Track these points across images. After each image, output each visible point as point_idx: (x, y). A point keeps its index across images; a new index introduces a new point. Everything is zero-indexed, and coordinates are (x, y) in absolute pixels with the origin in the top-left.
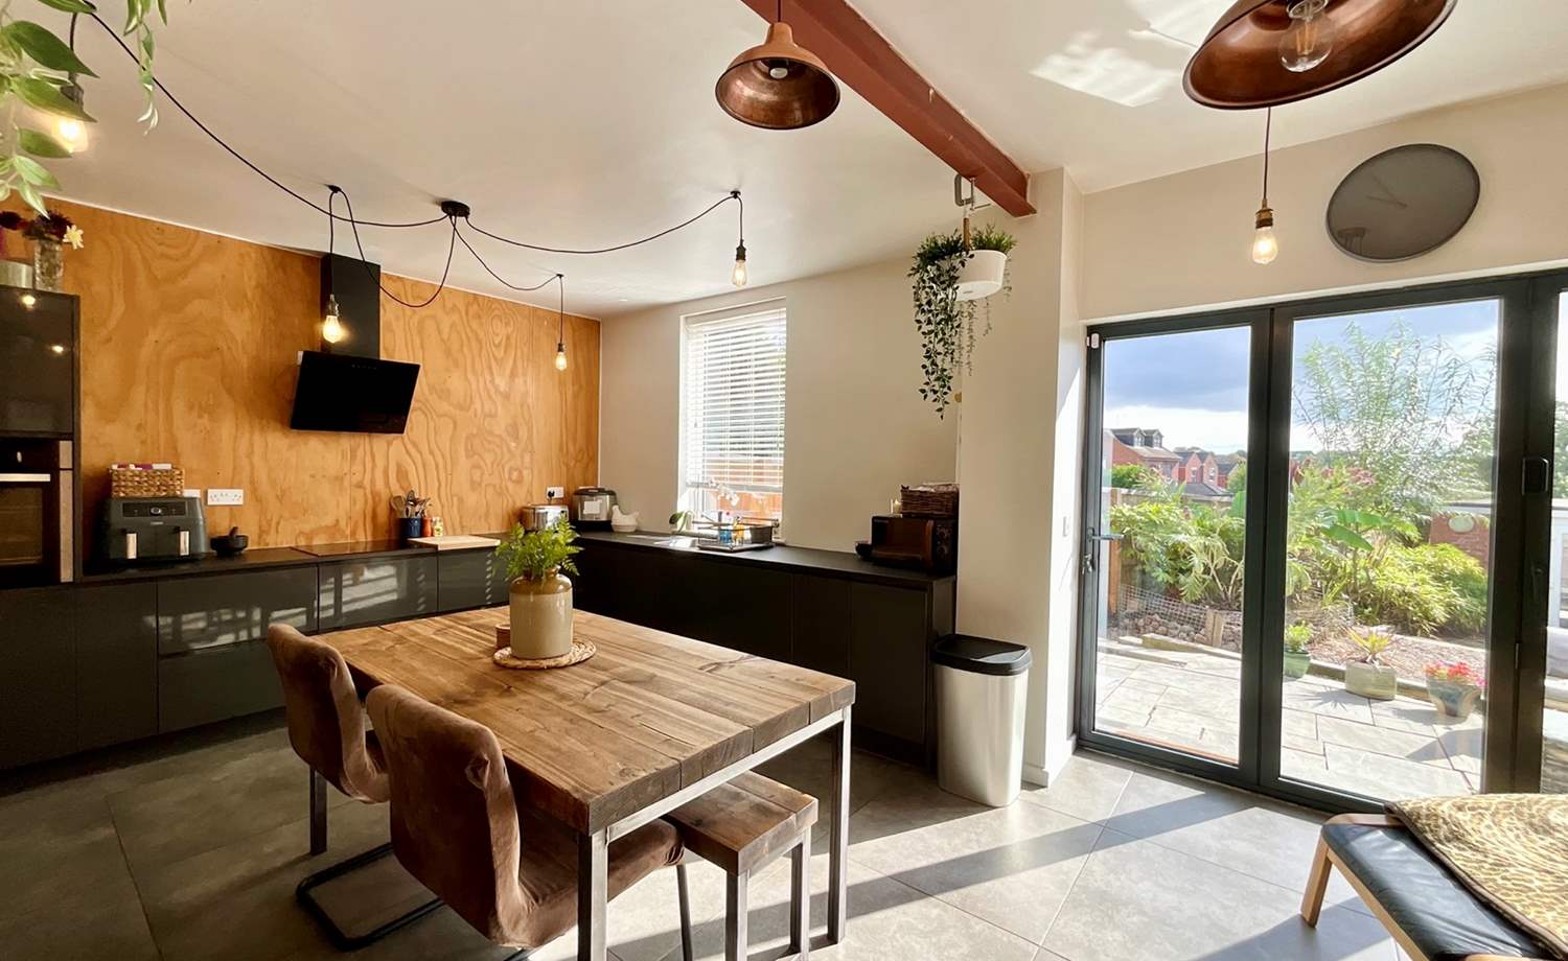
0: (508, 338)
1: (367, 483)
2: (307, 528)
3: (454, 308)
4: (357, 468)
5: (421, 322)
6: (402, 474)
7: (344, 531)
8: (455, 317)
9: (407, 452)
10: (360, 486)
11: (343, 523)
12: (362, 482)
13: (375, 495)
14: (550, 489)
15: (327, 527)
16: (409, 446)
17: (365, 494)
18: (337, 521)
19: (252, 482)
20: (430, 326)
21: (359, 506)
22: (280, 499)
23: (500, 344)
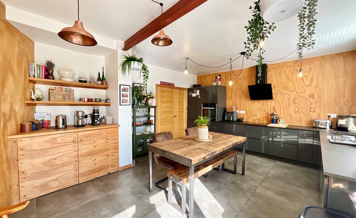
0: (310, 69)
1: (266, 111)
2: (254, 119)
3: (290, 66)
4: (264, 107)
5: (280, 72)
6: (274, 109)
7: (261, 120)
8: (290, 68)
9: (276, 104)
10: (264, 111)
11: (261, 119)
12: (265, 110)
13: (268, 113)
14: (329, 115)
15: (258, 119)
16: (276, 102)
17: (266, 113)
18: (260, 118)
19: (246, 110)
20: (283, 72)
21: (264, 115)
22: (250, 113)
23: (307, 71)
